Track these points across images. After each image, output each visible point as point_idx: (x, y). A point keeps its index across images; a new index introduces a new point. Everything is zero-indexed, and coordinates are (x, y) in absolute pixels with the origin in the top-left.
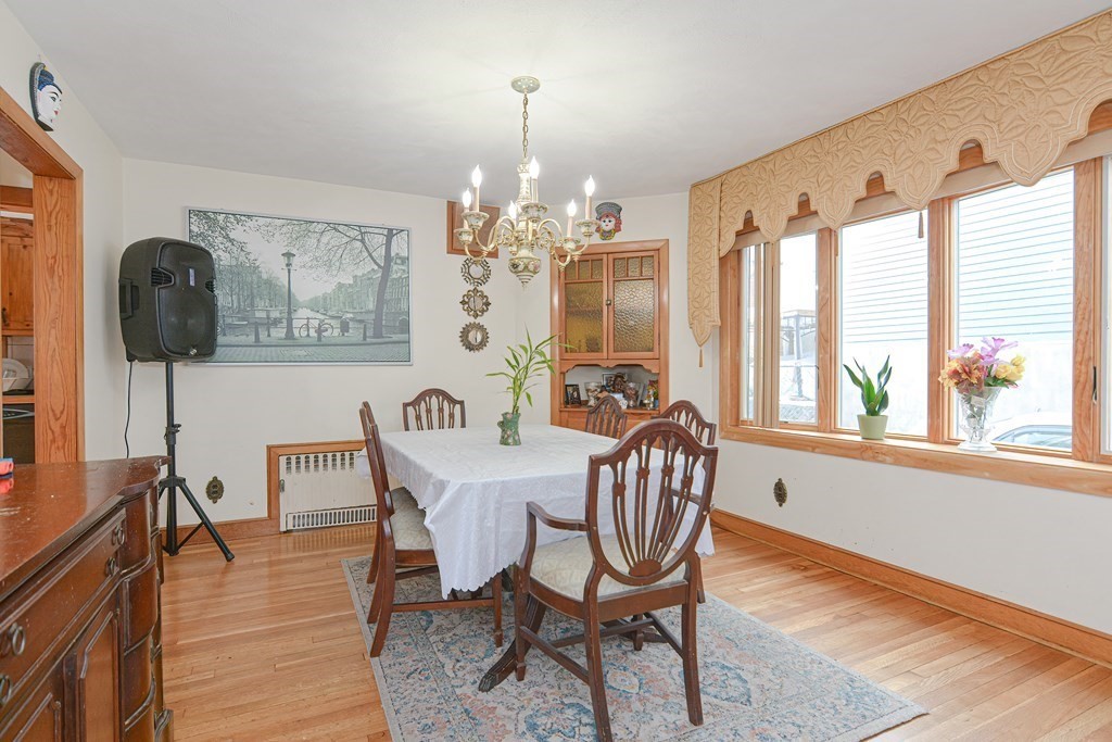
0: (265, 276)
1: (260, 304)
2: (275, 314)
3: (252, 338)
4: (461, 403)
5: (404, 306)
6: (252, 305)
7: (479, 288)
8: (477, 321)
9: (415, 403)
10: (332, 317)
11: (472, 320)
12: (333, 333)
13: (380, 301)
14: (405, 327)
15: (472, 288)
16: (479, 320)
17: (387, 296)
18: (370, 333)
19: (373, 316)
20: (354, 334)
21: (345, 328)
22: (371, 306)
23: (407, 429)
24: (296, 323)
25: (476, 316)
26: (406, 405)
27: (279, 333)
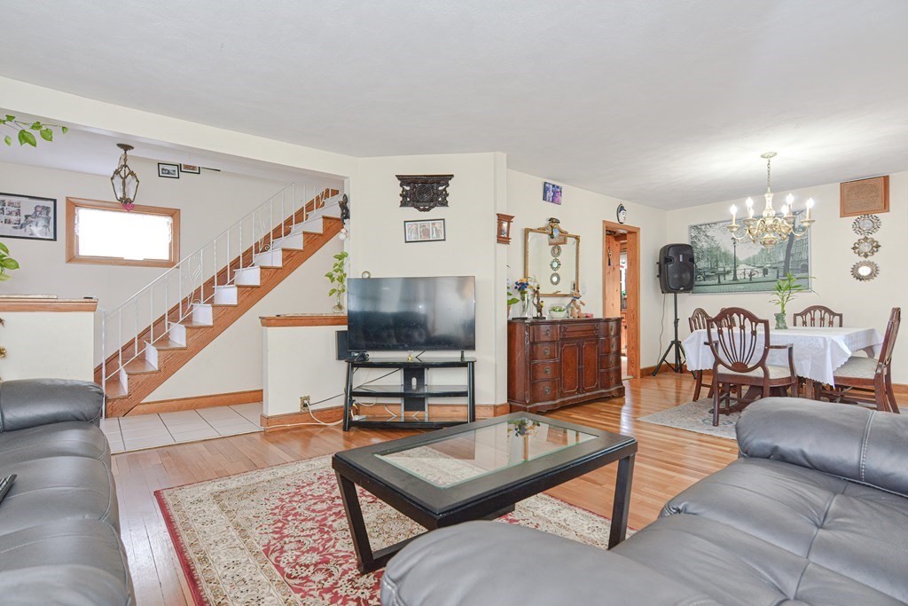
0: (723, 251)
1: (720, 264)
2: (728, 269)
3: (717, 281)
4: (841, 316)
5: (804, 256)
6: (717, 265)
7: (870, 236)
8: (867, 260)
9: (803, 314)
10: (758, 267)
11: (863, 259)
12: (759, 275)
13: (788, 254)
14: (805, 268)
15: (862, 237)
16: (870, 259)
17: (792, 252)
18: (781, 274)
19: (783, 264)
20: (771, 275)
21: (765, 272)
22: (782, 258)
23: (795, 325)
24: (738, 272)
25: (866, 256)
26: (796, 315)
27: (730, 278)
